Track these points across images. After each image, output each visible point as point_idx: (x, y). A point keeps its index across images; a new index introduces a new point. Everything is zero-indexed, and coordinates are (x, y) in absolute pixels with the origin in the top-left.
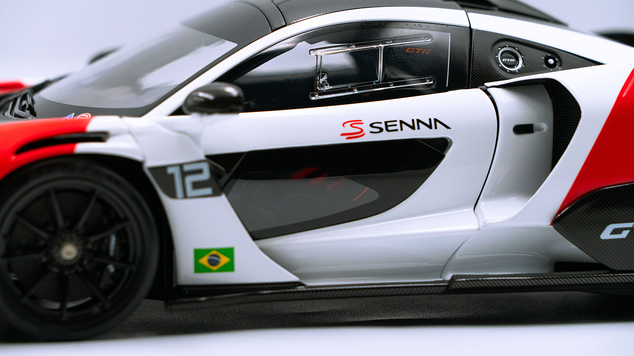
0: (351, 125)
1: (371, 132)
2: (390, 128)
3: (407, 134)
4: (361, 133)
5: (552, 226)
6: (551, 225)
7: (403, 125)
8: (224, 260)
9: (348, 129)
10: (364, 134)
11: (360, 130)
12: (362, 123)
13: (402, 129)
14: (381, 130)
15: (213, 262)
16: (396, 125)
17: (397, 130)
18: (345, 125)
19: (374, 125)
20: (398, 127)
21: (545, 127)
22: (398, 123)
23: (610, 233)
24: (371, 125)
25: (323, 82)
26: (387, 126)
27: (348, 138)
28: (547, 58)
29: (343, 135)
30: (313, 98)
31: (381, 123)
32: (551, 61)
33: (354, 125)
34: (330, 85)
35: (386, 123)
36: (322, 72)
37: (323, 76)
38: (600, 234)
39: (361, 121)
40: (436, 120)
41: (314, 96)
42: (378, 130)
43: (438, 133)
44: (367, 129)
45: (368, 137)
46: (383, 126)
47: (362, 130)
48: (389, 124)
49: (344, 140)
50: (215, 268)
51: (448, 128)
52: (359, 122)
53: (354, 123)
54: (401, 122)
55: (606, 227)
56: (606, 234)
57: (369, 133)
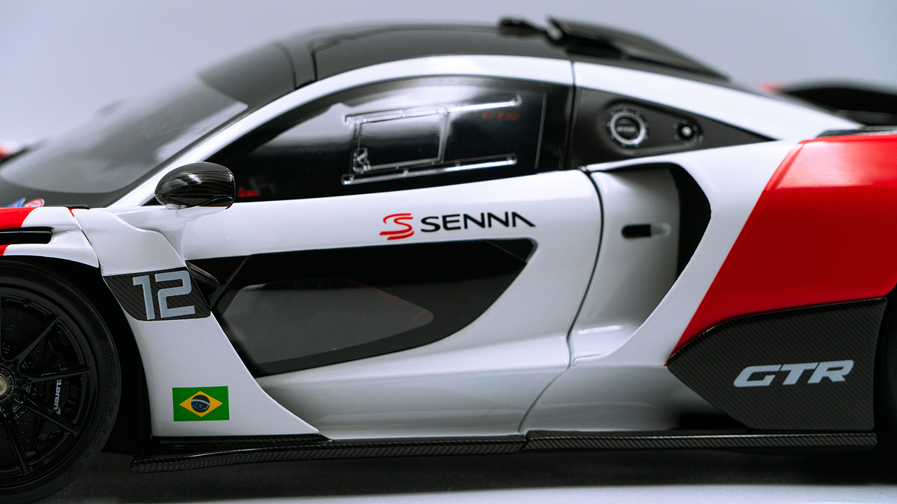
0: (395, 221)
1: (423, 230)
2: (449, 225)
3: (473, 233)
4: (409, 231)
5: (666, 367)
6: (665, 365)
7: (469, 222)
8: (214, 404)
9: (391, 226)
10: (413, 233)
11: (407, 228)
12: (411, 218)
13: (466, 227)
14: (437, 227)
15: (200, 406)
16: (458, 221)
17: (459, 228)
18: (387, 221)
19: (428, 221)
20: (461, 224)
21: (668, 228)
22: (461, 218)
23: (747, 378)
24: (424, 221)
25: (362, 160)
26: (445, 222)
27: (389, 239)
28: (681, 127)
29: (383, 233)
30: (346, 183)
31: (437, 218)
32: (687, 131)
33: (399, 221)
34: (372, 164)
35: (444, 218)
36: (361, 147)
37: (361, 153)
38: (734, 379)
39: (410, 214)
40: (515, 215)
41: (347, 179)
42: (433, 228)
43: (518, 232)
44: (417, 225)
45: (419, 238)
46: (440, 222)
47: (410, 228)
48: (448, 219)
49: (384, 241)
50: (201, 415)
51: (531, 225)
52: (407, 216)
53: (398, 218)
54: (466, 217)
55: (742, 370)
56: (742, 381)
57: (420, 230)
